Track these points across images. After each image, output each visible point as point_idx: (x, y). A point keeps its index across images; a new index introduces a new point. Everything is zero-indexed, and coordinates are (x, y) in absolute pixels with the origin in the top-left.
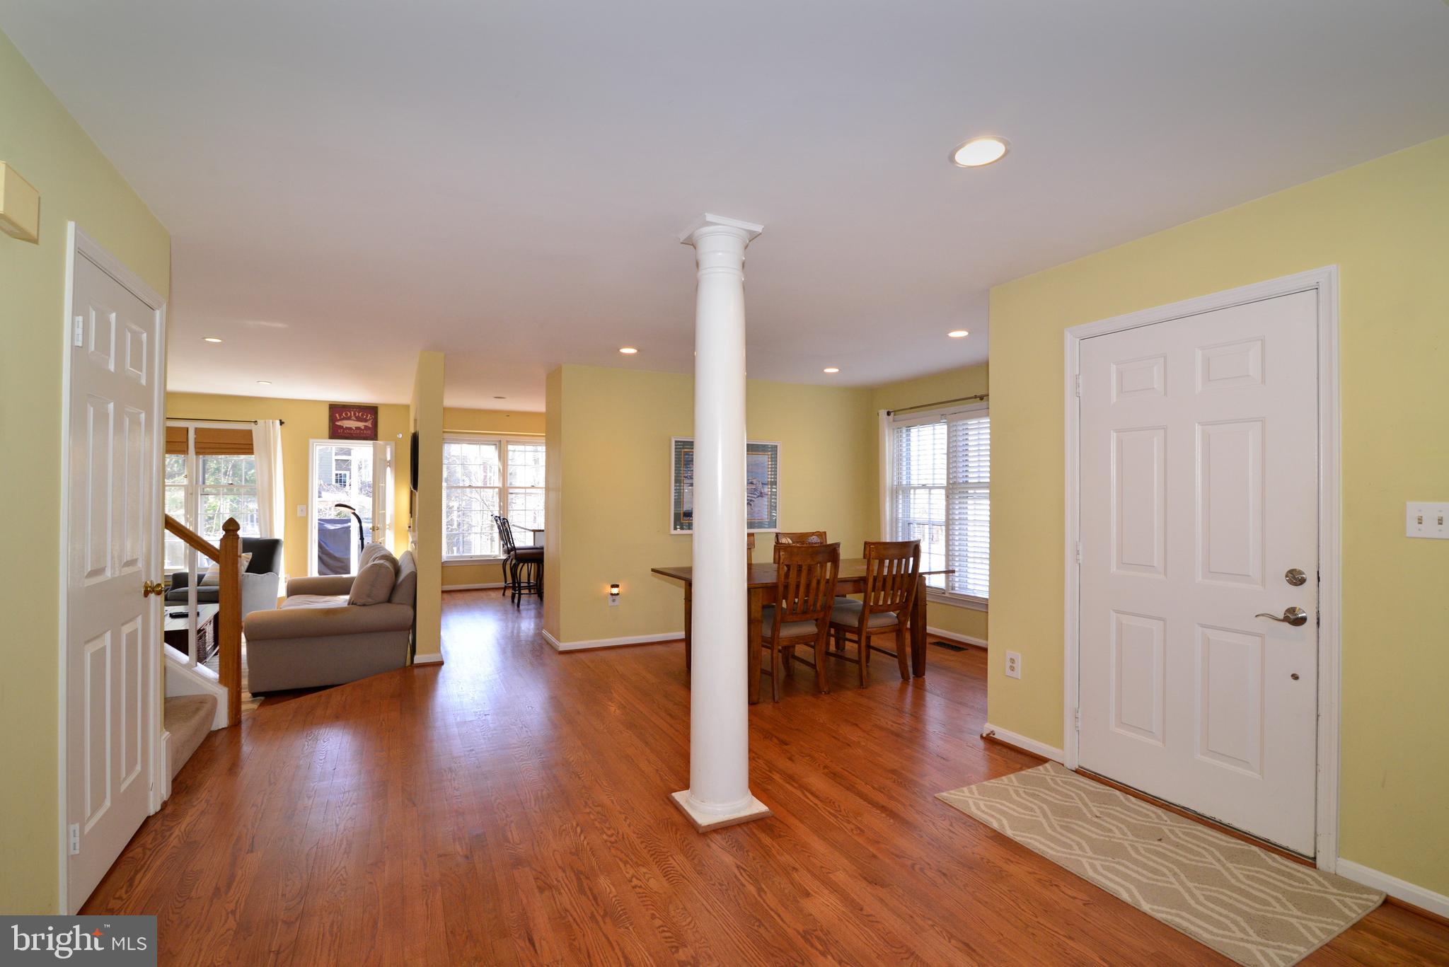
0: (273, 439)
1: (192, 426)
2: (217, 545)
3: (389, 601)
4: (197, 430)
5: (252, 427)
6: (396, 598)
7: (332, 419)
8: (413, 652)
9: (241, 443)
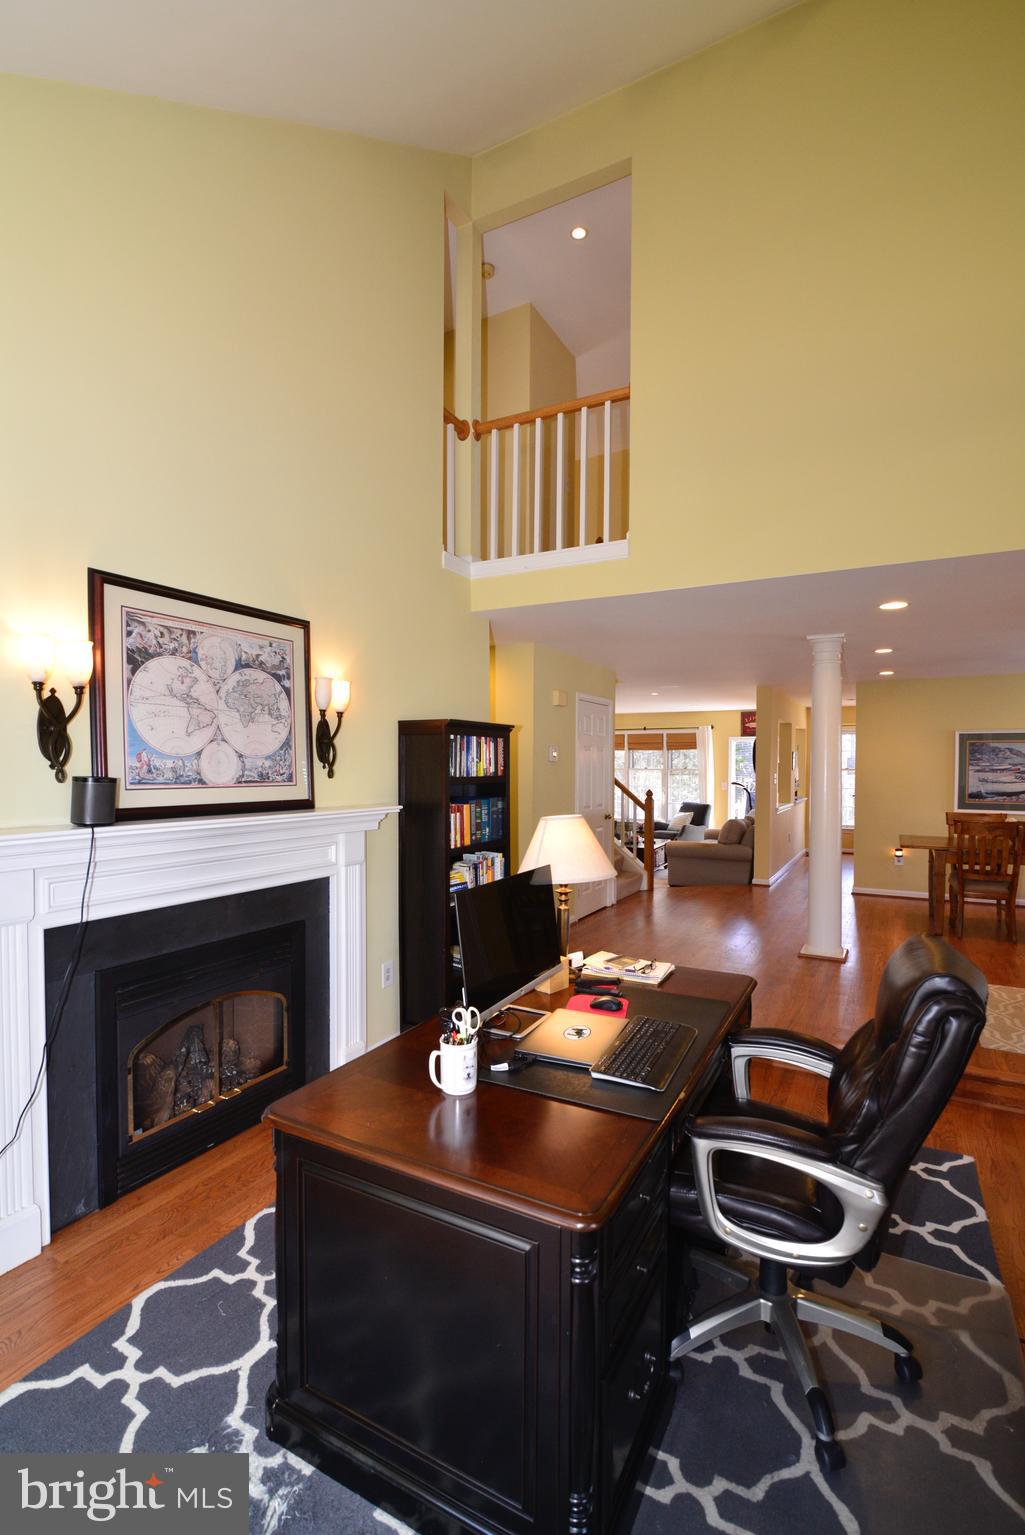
0: (708, 738)
1: (665, 732)
2: (644, 802)
3: (740, 843)
4: (668, 735)
5: (696, 731)
6: (743, 842)
7: (743, 723)
8: (752, 877)
9: (688, 742)
